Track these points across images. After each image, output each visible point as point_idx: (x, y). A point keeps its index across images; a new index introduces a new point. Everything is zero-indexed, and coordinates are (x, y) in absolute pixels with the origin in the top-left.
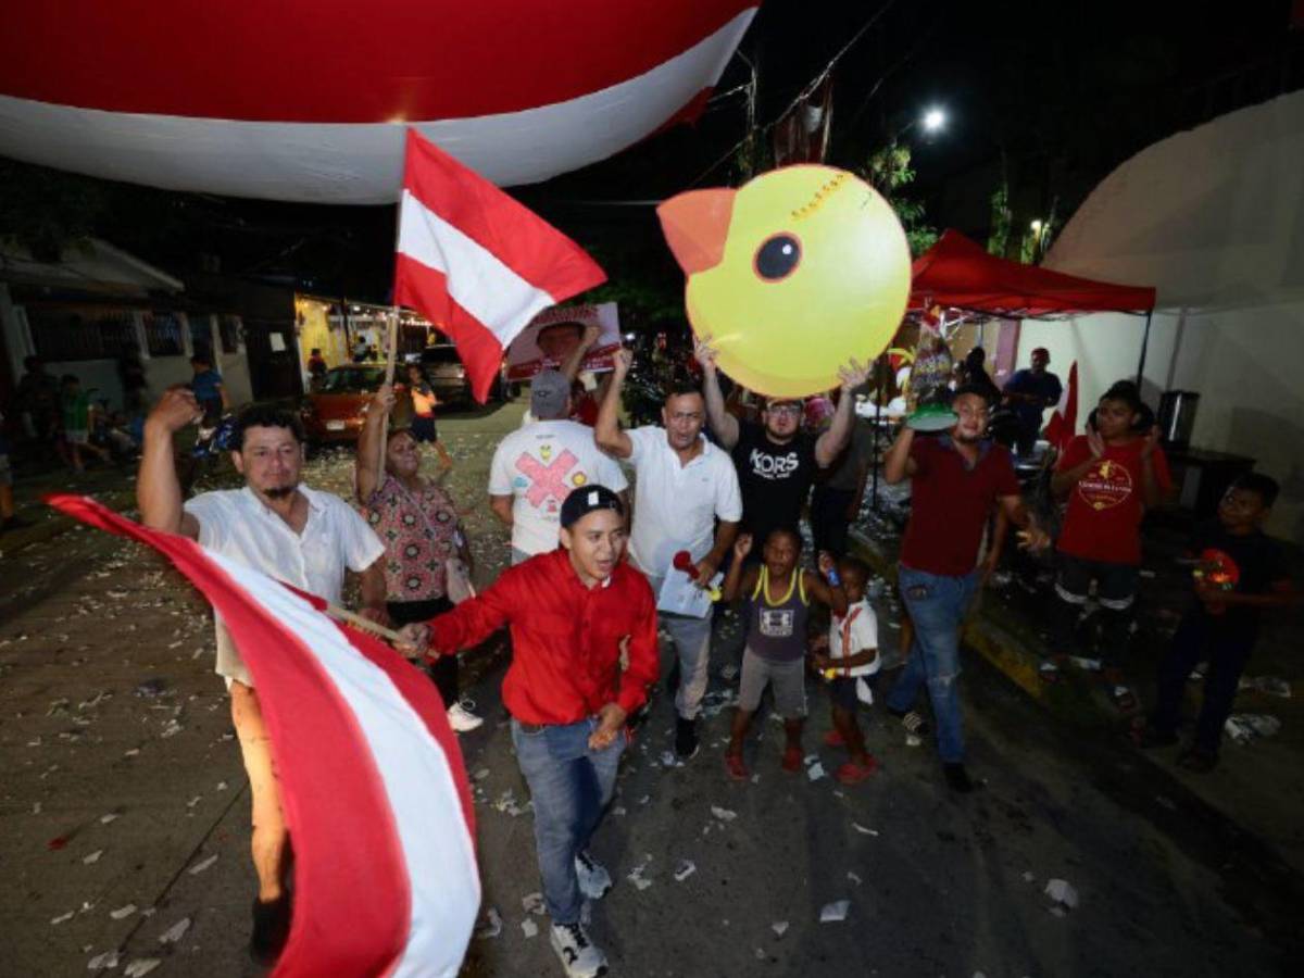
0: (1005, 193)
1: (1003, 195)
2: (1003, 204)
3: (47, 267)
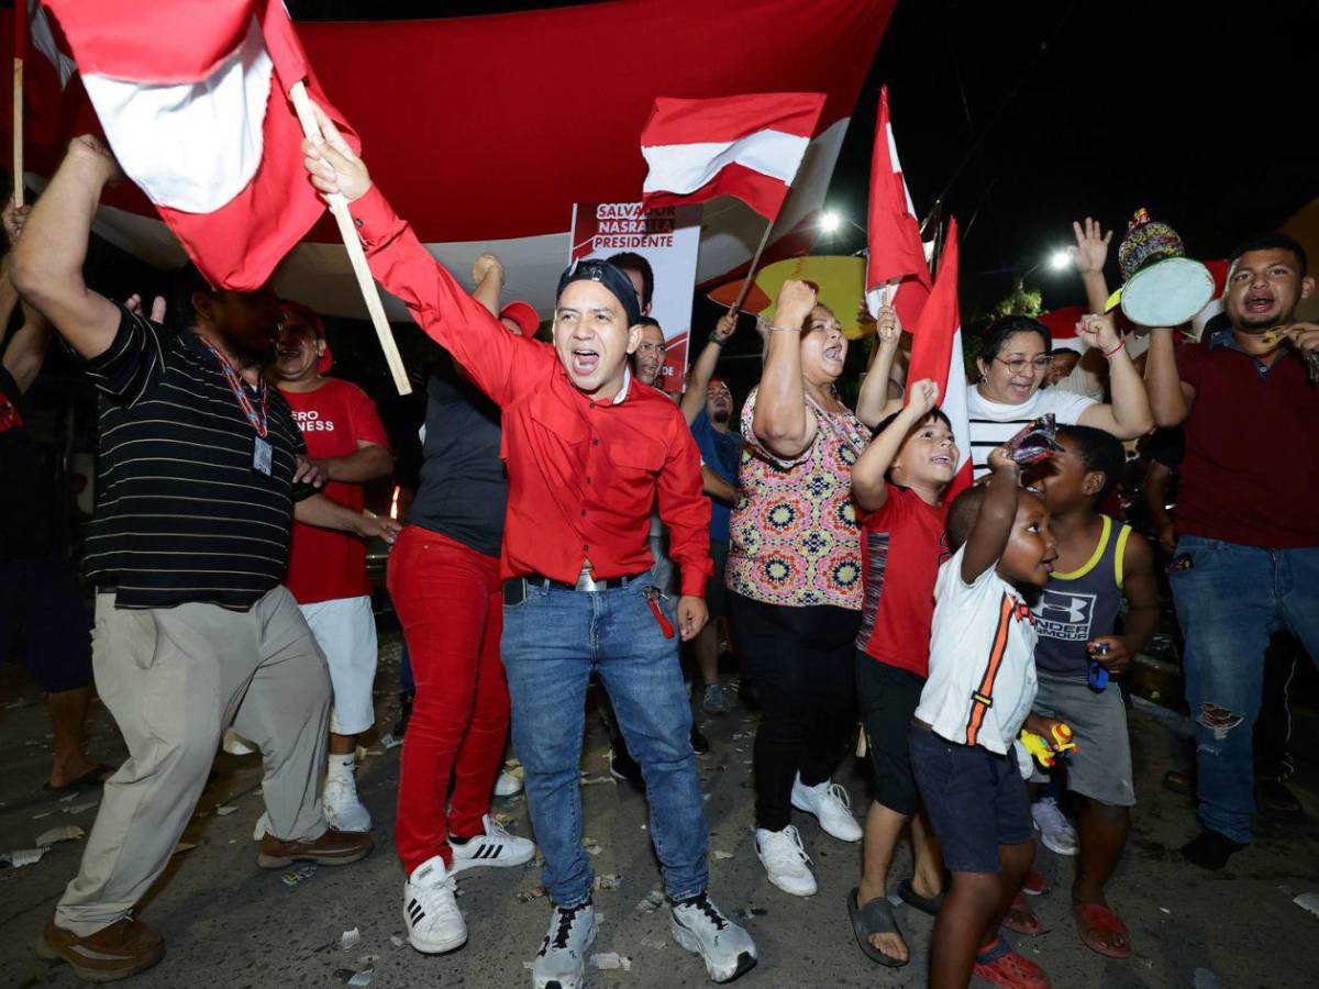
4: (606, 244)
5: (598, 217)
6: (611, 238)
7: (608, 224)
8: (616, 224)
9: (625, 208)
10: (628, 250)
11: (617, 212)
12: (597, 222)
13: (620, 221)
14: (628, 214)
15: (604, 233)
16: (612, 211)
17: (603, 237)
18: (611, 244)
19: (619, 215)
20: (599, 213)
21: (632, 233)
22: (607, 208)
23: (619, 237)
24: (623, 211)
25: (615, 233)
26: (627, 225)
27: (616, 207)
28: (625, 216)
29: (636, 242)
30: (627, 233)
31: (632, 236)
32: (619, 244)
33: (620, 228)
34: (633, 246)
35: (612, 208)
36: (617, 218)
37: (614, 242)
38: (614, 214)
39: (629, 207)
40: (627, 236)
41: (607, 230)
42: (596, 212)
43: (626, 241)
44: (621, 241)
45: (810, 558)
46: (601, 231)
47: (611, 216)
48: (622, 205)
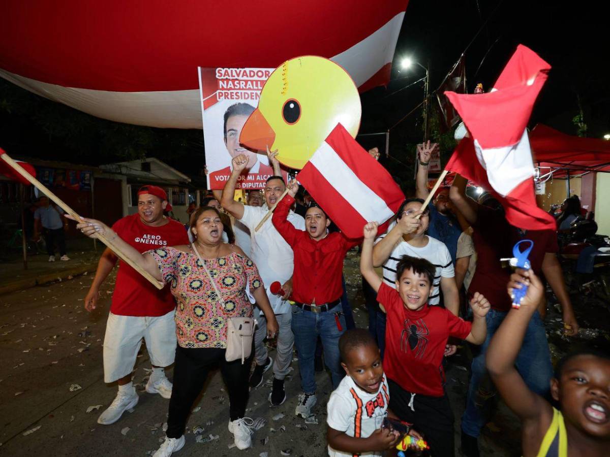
0: (582, 116)
1: (580, 117)
2: (580, 122)
3: (146, 173)
4: (226, 97)
5: (217, 77)
6: (229, 92)
7: (225, 82)
8: (230, 82)
9: (236, 71)
10: (242, 101)
11: (230, 75)
12: (217, 81)
13: (233, 81)
14: (238, 75)
15: (223, 89)
16: (226, 73)
17: (223, 92)
18: (229, 96)
19: (232, 76)
20: (218, 74)
21: (243, 89)
22: (223, 71)
23: (235, 91)
24: (234, 73)
25: (231, 89)
26: (239, 83)
27: (229, 70)
28: (236, 77)
29: (246, 96)
30: (240, 89)
31: (243, 91)
32: (235, 97)
33: (234, 85)
34: (245, 98)
35: (226, 71)
36: (231, 78)
37: (232, 96)
38: (228, 75)
39: (238, 70)
40: (240, 91)
41: (225, 86)
42: (216, 74)
43: (239, 94)
44: (236, 95)
45: (216, 330)
46: (221, 87)
47: (227, 77)
48: (234, 70)
